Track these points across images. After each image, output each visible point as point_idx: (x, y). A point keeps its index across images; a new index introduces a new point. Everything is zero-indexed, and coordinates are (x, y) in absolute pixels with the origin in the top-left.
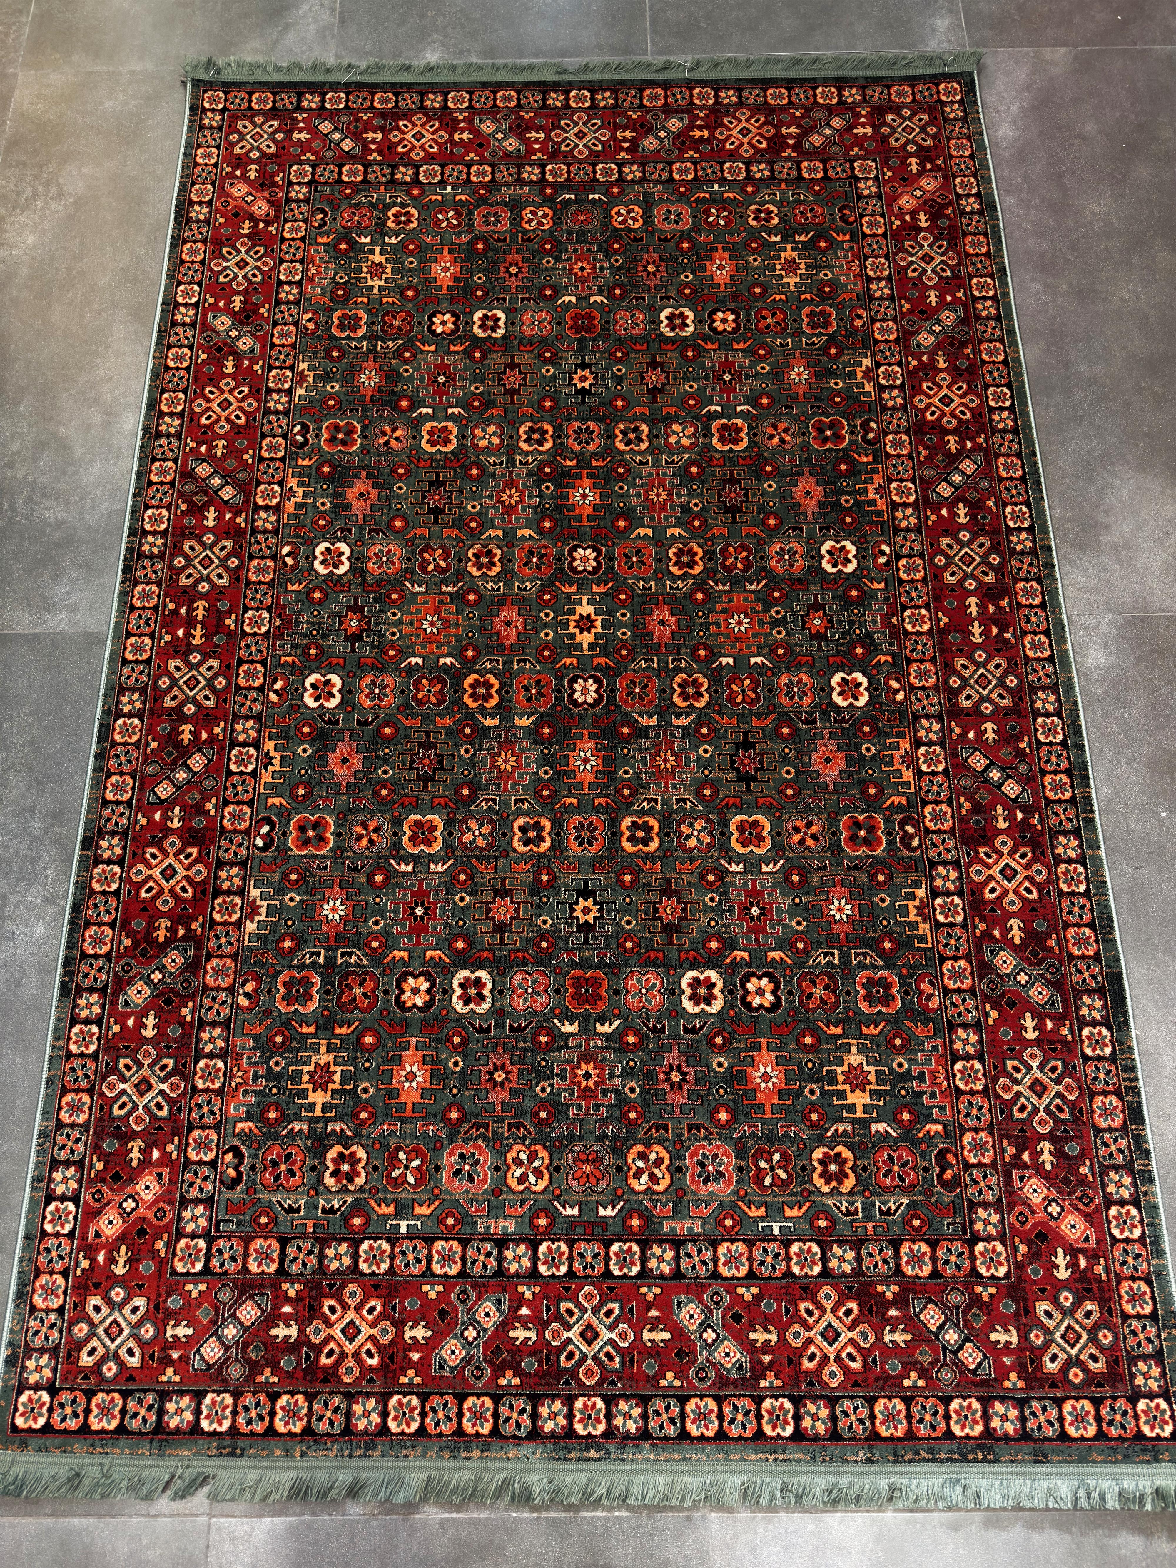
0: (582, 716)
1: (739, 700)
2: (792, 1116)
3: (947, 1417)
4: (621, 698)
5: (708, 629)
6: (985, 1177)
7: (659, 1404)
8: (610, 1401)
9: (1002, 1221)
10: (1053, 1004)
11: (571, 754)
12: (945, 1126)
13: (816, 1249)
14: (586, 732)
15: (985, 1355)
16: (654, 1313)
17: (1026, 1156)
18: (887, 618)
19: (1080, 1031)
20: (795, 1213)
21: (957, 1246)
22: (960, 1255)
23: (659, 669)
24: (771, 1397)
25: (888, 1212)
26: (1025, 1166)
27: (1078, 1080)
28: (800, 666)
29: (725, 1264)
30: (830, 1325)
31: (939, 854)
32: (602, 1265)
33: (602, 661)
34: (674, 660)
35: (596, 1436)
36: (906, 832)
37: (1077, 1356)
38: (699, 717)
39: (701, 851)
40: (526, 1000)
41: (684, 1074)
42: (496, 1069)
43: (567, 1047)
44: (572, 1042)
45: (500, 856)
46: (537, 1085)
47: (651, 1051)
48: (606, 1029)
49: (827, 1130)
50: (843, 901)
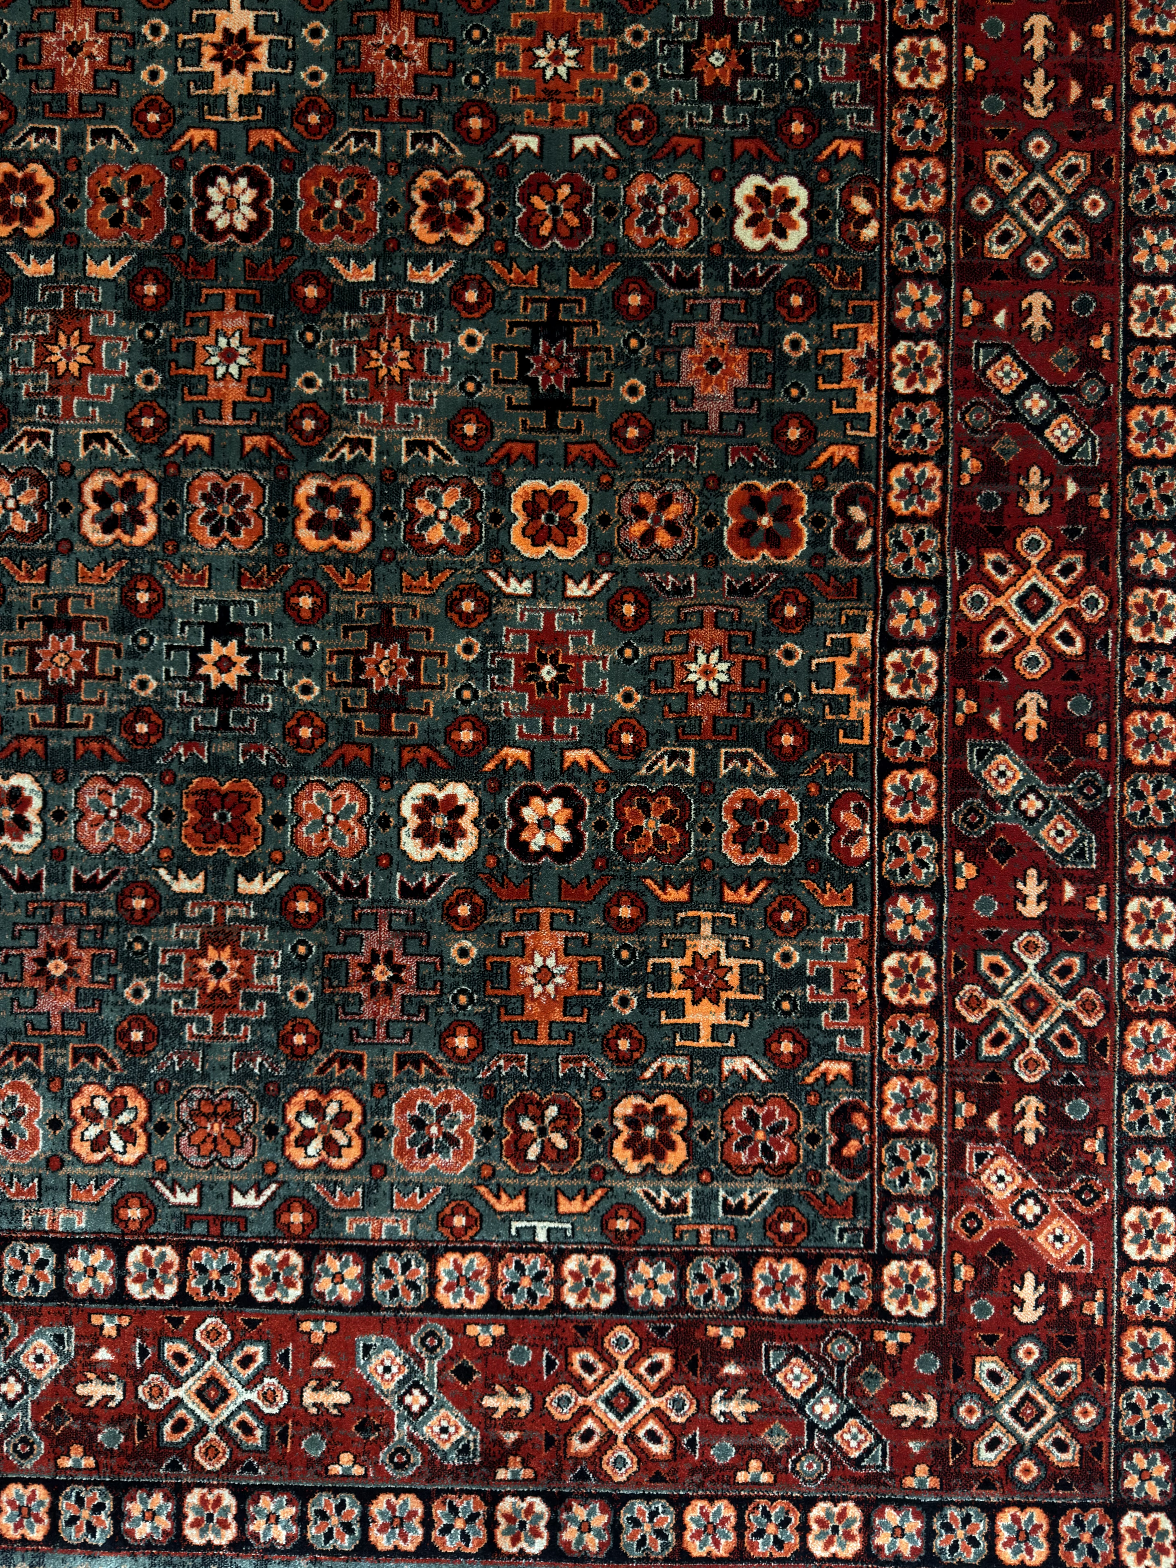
0: (224, 260)
1: (544, 231)
2: (585, 1043)
3: (804, 1529)
4: (305, 220)
5: (490, 70)
6: (916, 1153)
7: (325, 1501)
8: (243, 1494)
9: (936, 1228)
10: (1081, 855)
11: (200, 341)
12: (854, 1066)
13: (608, 1266)
14: (230, 295)
15: (878, 1438)
16: (323, 1362)
17: (993, 1121)
18: (859, 54)
19: (1124, 904)
20: (576, 1206)
21: (853, 1268)
22: (856, 1281)
23: (385, 159)
24: (514, 1495)
25: (740, 1209)
26: (990, 1137)
27: (1106, 992)
28: (675, 155)
29: (448, 1288)
30: (621, 1387)
31: (908, 565)
32: (237, 1284)
33: (268, 136)
34: (416, 138)
35: (220, 1547)
36: (848, 519)
37: (1034, 1442)
38: (461, 265)
39: (451, 552)
40: (105, 831)
41: (398, 969)
42: (51, 953)
43: (182, 918)
44: (192, 910)
45: (57, 552)
46: (126, 983)
47: (338, 928)
48: (258, 887)
49: (645, 1068)
50: (715, 656)
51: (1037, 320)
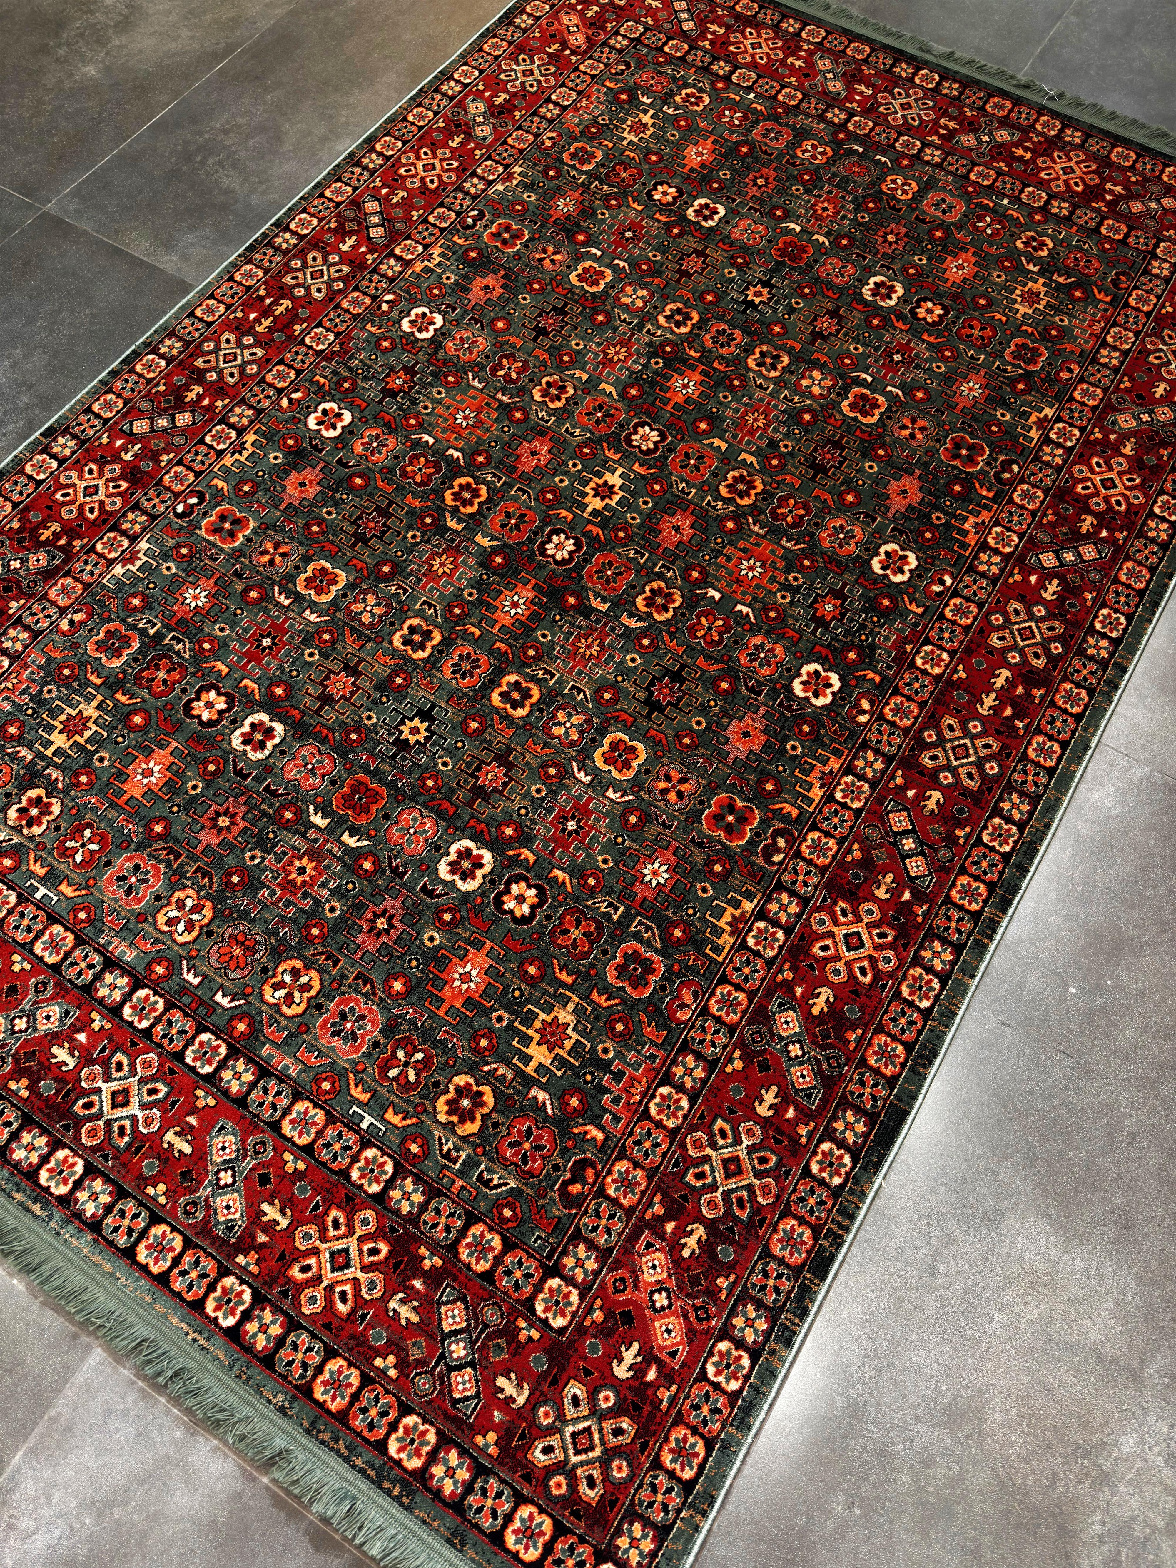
0: (540, 566)
1: (699, 634)
2: (463, 1028)
3: (393, 1427)
4: (589, 570)
5: (716, 557)
6: (612, 1217)
7: (130, 1206)
8: (90, 1171)
9: (596, 1273)
10: (809, 1096)
11: (506, 592)
12: (607, 1138)
13: (389, 1168)
14: (533, 581)
15: (478, 1393)
16: (192, 1120)
17: (670, 1227)
18: (903, 641)
19: (820, 1141)
20: (396, 1120)
21: (531, 1265)
22: (528, 1276)
23: (643, 567)
24: (238, 1277)
25: (487, 1183)
26: (662, 1236)
27: (782, 1189)
28: (783, 636)
29: (292, 1122)
30: (346, 1251)
31: (794, 883)
32: (181, 1044)
33: (596, 530)
34: (663, 566)
35: (52, 1194)
36: (775, 843)
37: (575, 1466)
38: (649, 628)
39: (561, 743)
40: (299, 772)
41: (391, 926)
42: (226, 813)
43: (304, 835)
44: (311, 834)
45: (374, 640)
46: (251, 850)
47: (377, 886)
48: (351, 842)
49: (487, 1064)
50: (664, 868)
51: (931, 805)
